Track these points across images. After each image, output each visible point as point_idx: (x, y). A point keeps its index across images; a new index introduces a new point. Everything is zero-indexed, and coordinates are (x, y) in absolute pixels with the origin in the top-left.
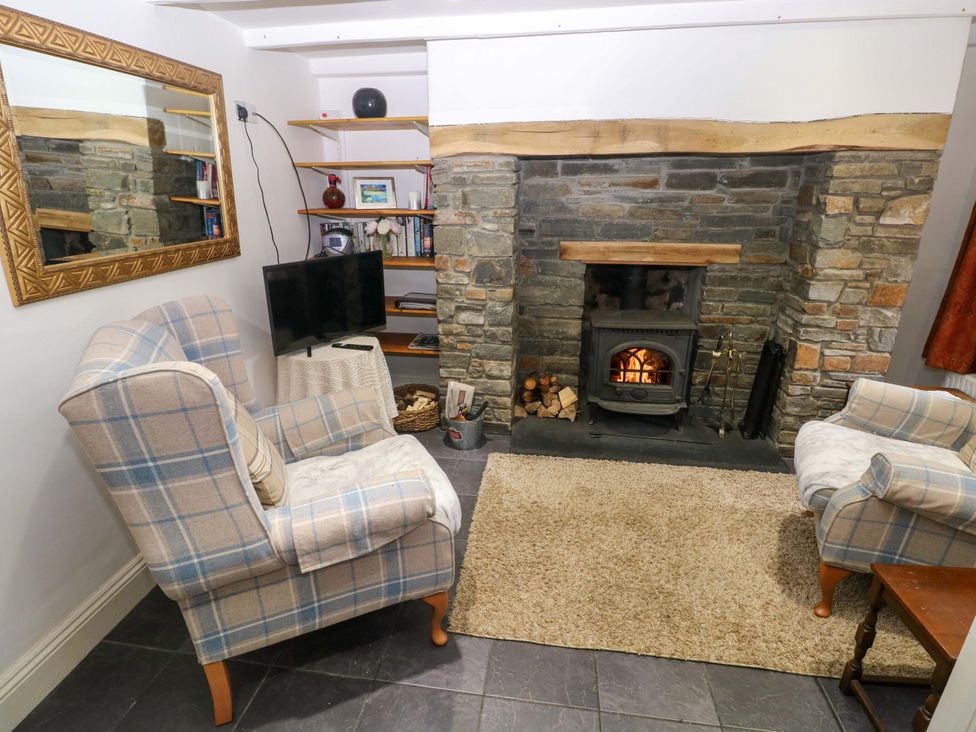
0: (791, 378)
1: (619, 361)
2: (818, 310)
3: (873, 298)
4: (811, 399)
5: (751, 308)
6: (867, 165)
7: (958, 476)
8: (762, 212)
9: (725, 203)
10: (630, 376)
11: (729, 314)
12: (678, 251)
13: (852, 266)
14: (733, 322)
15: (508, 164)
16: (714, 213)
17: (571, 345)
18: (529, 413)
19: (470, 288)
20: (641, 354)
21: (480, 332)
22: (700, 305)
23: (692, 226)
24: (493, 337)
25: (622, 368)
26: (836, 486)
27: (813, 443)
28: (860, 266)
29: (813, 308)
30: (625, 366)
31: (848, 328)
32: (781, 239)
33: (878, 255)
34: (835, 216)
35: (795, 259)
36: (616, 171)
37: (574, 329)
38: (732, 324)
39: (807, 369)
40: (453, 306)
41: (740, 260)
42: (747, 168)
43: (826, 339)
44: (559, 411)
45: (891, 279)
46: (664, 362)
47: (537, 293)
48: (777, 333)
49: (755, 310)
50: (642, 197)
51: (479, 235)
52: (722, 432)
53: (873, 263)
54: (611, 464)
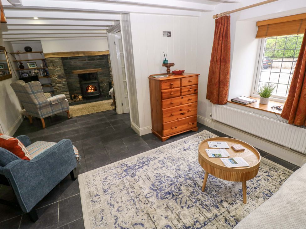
1: (87, 88)
8: (103, 63)
10: (90, 91)
14: (103, 80)
15: (60, 59)
16: (96, 64)
17: (79, 88)
18: (74, 101)
19: (58, 80)
20: (91, 86)
21: (61, 87)
22: (98, 78)
23: (93, 66)
24: (64, 88)
25: (88, 90)
32: (106, 67)
37: (78, 85)
40: (55, 83)
41: (102, 71)
42: (99, 57)
44: (79, 100)
46: (95, 87)
47: (70, 80)
50: (84, 62)
51: (57, 70)
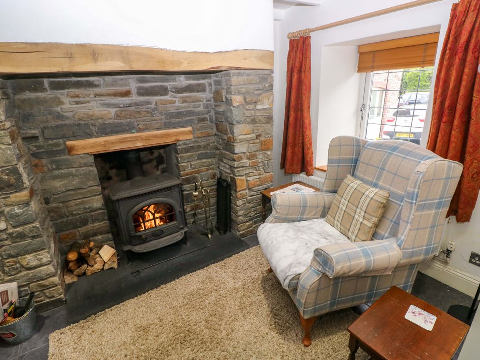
0: (237, 197)
1: (139, 217)
2: (240, 159)
3: (261, 146)
4: (247, 204)
5: (206, 162)
6: (245, 78)
7: (358, 249)
8: (197, 107)
9: (177, 104)
10: (148, 224)
11: (195, 168)
12: (156, 136)
13: (250, 133)
14: (198, 172)
16: (172, 110)
17: (98, 214)
18: (78, 276)
20: (151, 208)
21: (5, 236)
22: (178, 167)
23: (161, 120)
25: (141, 221)
26: (300, 273)
27: (272, 243)
28: (253, 132)
29: (238, 158)
30: (143, 220)
31: (255, 164)
32: (211, 122)
33: (259, 125)
34: (237, 107)
35: (221, 132)
36: (98, 86)
37: (97, 202)
38: (198, 173)
39: (242, 190)
41: (194, 136)
42: (184, 82)
43: (247, 172)
44: (104, 265)
45: (267, 136)
46: (168, 208)
47: (57, 184)
48: (221, 173)
49: (207, 163)
50: (122, 103)
52: (210, 236)
53: (258, 130)
54: (153, 293)
